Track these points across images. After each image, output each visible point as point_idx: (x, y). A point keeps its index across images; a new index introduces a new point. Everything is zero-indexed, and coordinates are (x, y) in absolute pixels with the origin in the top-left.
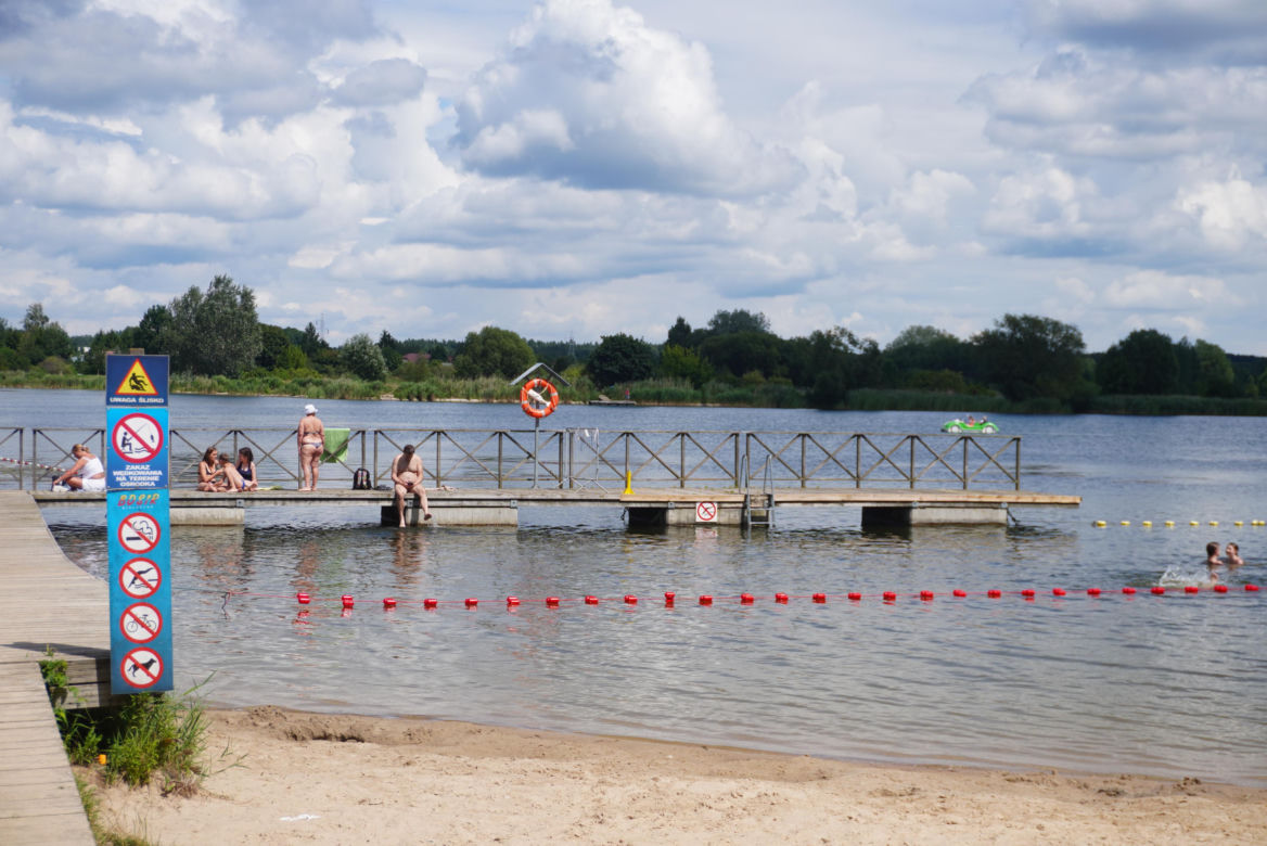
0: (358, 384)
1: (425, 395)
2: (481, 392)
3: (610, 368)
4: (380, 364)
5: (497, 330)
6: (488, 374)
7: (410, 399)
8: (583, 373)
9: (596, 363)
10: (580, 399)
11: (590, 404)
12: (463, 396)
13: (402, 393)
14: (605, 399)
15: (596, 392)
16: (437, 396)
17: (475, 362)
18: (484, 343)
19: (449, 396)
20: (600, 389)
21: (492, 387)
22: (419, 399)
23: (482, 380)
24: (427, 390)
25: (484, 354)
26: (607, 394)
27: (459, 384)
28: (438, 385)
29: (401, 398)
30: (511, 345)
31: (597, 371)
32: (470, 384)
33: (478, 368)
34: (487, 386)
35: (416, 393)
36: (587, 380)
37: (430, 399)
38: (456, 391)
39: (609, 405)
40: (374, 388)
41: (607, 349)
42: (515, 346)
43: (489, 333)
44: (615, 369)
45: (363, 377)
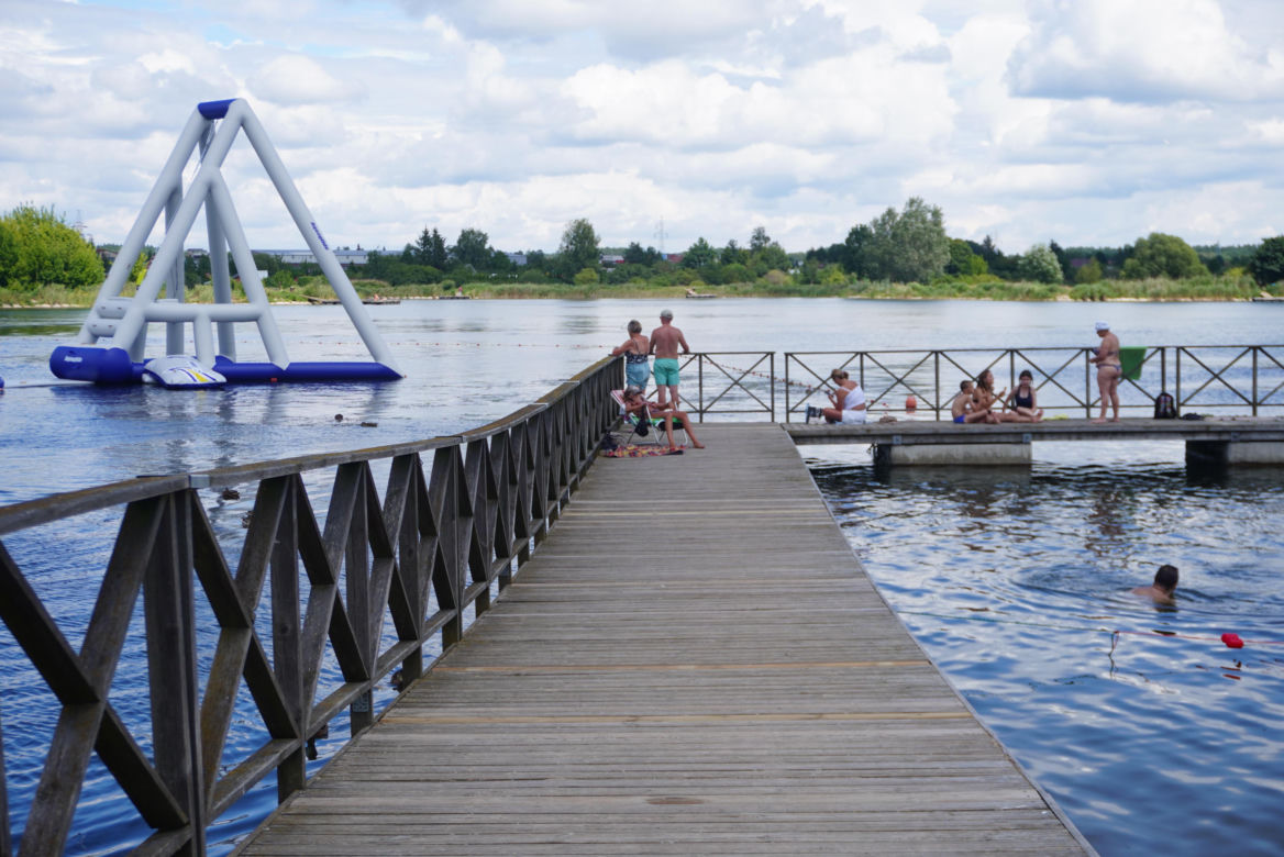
0: (1037, 287)
1: (1097, 296)
2: (1149, 292)
3: (1272, 267)
4: (1055, 269)
5: (1163, 235)
6: (1154, 275)
7: (1083, 299)
8: (1245, 273)
9: (1258, 263)
10: (1242, 296)
11: (1254, 300)
12: (1133, 296)
13: (1077, 294)
14: (1267, 296)
15: (1257, 288)
16: (1109, 297)
17: (1142, 265)
18: (1151, 248)
19: (1120, 295)
20: (1262, 285)
21: (1159, 287)
22: (1092, 298)
23: (1150, 281)
24: (1099, 292)
25: (1152, 257)
26: (1269, 291)
27: (1130, 285)
28: (1110, 286)
29: (1075, 298)
30: (1174, 248)
31: (1258, 270)
32: (1139, 284)
33: (1145, 270)
34: (1155, 286)
35: (1089, 294)
36: (1250, 278)
37: (1102, 299)
38: (1126, 291)
39: (1272, 301)
40: (1051, 290)
41: (1267, 249)
42: (1179, 250)
43: (1157, 241)
44: (1275, 268)
45: (1042, 281)
